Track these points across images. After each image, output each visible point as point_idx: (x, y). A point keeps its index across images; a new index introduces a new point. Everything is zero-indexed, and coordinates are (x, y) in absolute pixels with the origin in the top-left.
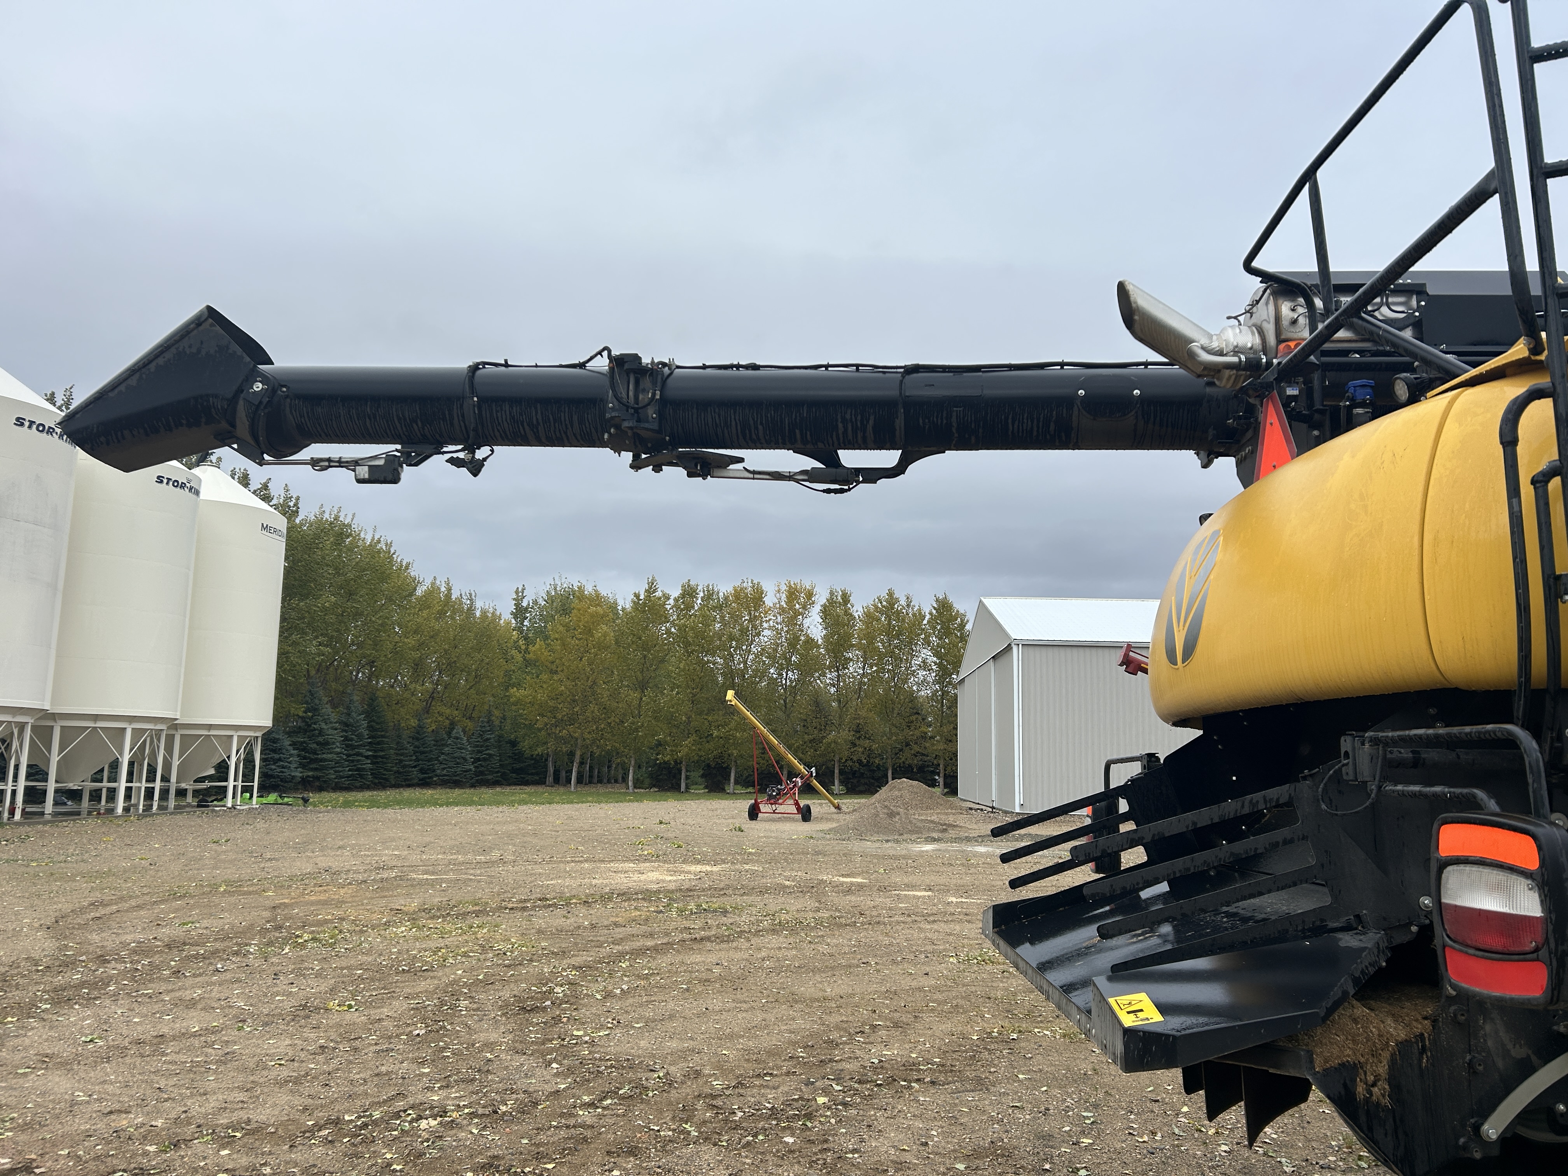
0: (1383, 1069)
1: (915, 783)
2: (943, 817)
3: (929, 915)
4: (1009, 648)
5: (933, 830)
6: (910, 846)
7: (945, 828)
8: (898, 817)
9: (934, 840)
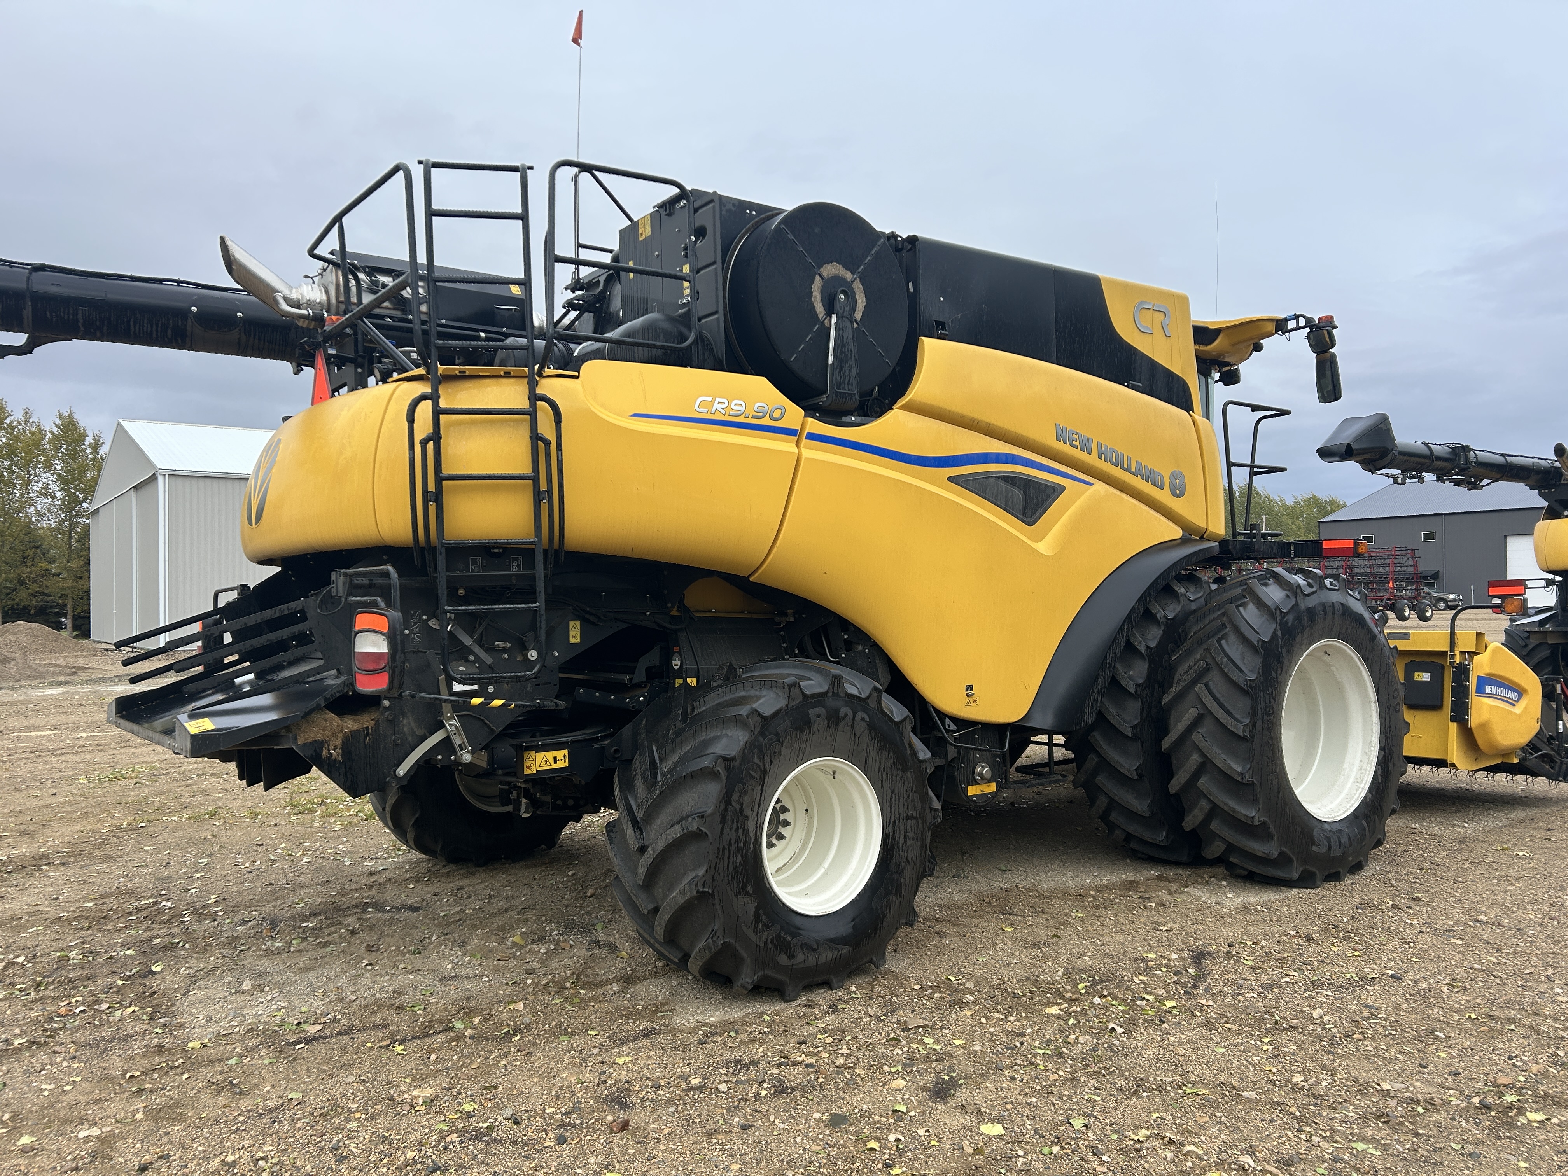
0: (339, 742)
1: (35, 625)
2: (71, 660)
3: (56, 750)
4: (153, 478)
5: (59, 674)
6: (30, 692)
7: (74, 671)
8: (13, 663)
9: (61, 684)
